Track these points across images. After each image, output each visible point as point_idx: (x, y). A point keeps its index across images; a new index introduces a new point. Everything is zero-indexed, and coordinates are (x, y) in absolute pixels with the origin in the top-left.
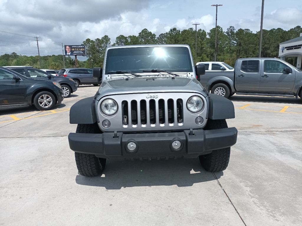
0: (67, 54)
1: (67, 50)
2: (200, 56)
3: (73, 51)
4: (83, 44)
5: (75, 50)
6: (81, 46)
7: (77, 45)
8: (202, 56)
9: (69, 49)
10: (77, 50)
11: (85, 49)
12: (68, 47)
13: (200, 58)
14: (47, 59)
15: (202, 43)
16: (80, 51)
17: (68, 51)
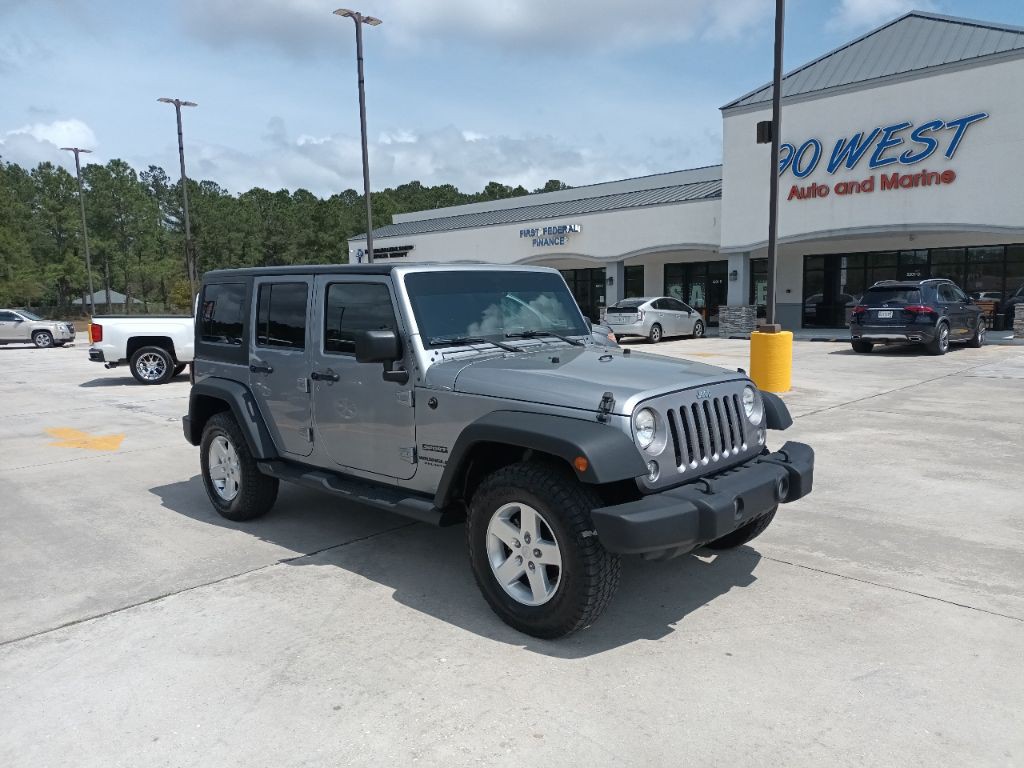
2: (60, 261)
8: (66, 262)
13: (60, 267)
15: (63, 213)
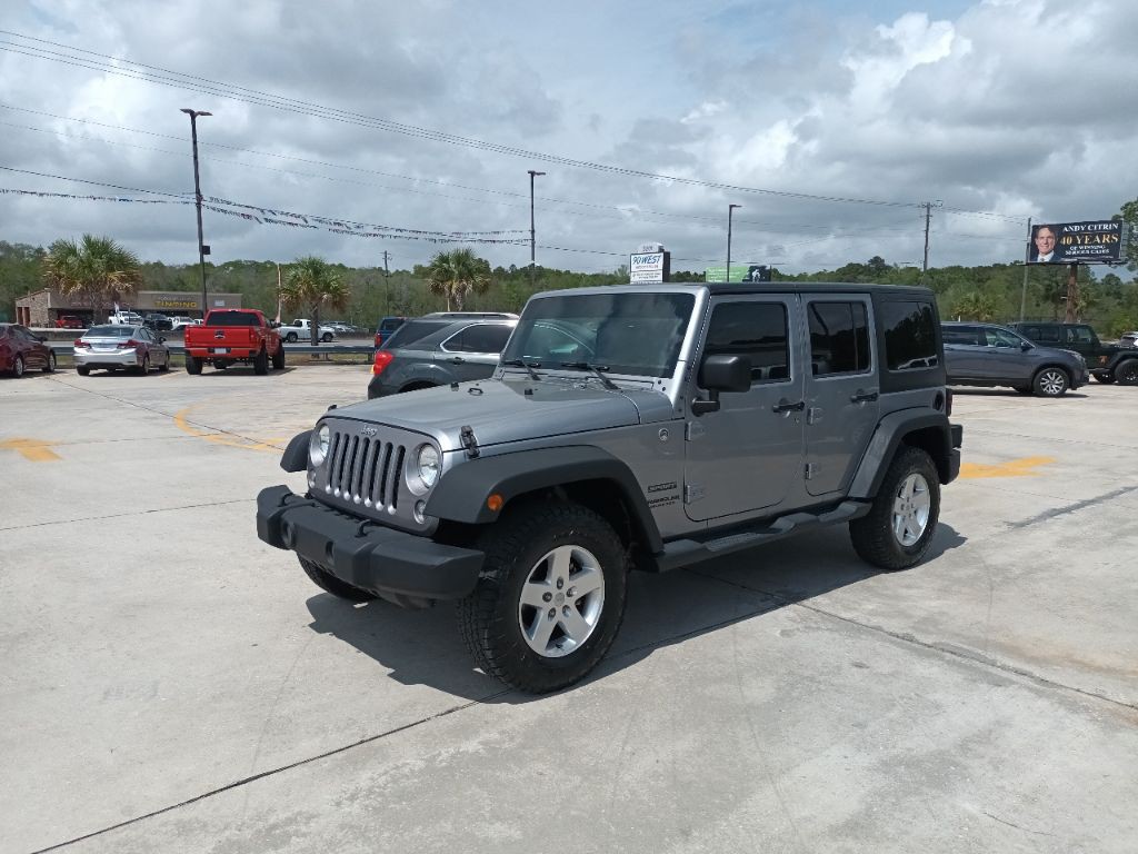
0: (1039, 260)
1: (1040, 242)
3: (1067, 247)
4: (1122, 213)
5: (1075, 243)
6: (1105, 227)
7: (1087, 223)
9: (1050, 241)
10: (1083, 241)
11: (1119, 238)
12: (1045, 233)
14: (989, 279)
16: (1096, 244)
17: (1042, 248)
